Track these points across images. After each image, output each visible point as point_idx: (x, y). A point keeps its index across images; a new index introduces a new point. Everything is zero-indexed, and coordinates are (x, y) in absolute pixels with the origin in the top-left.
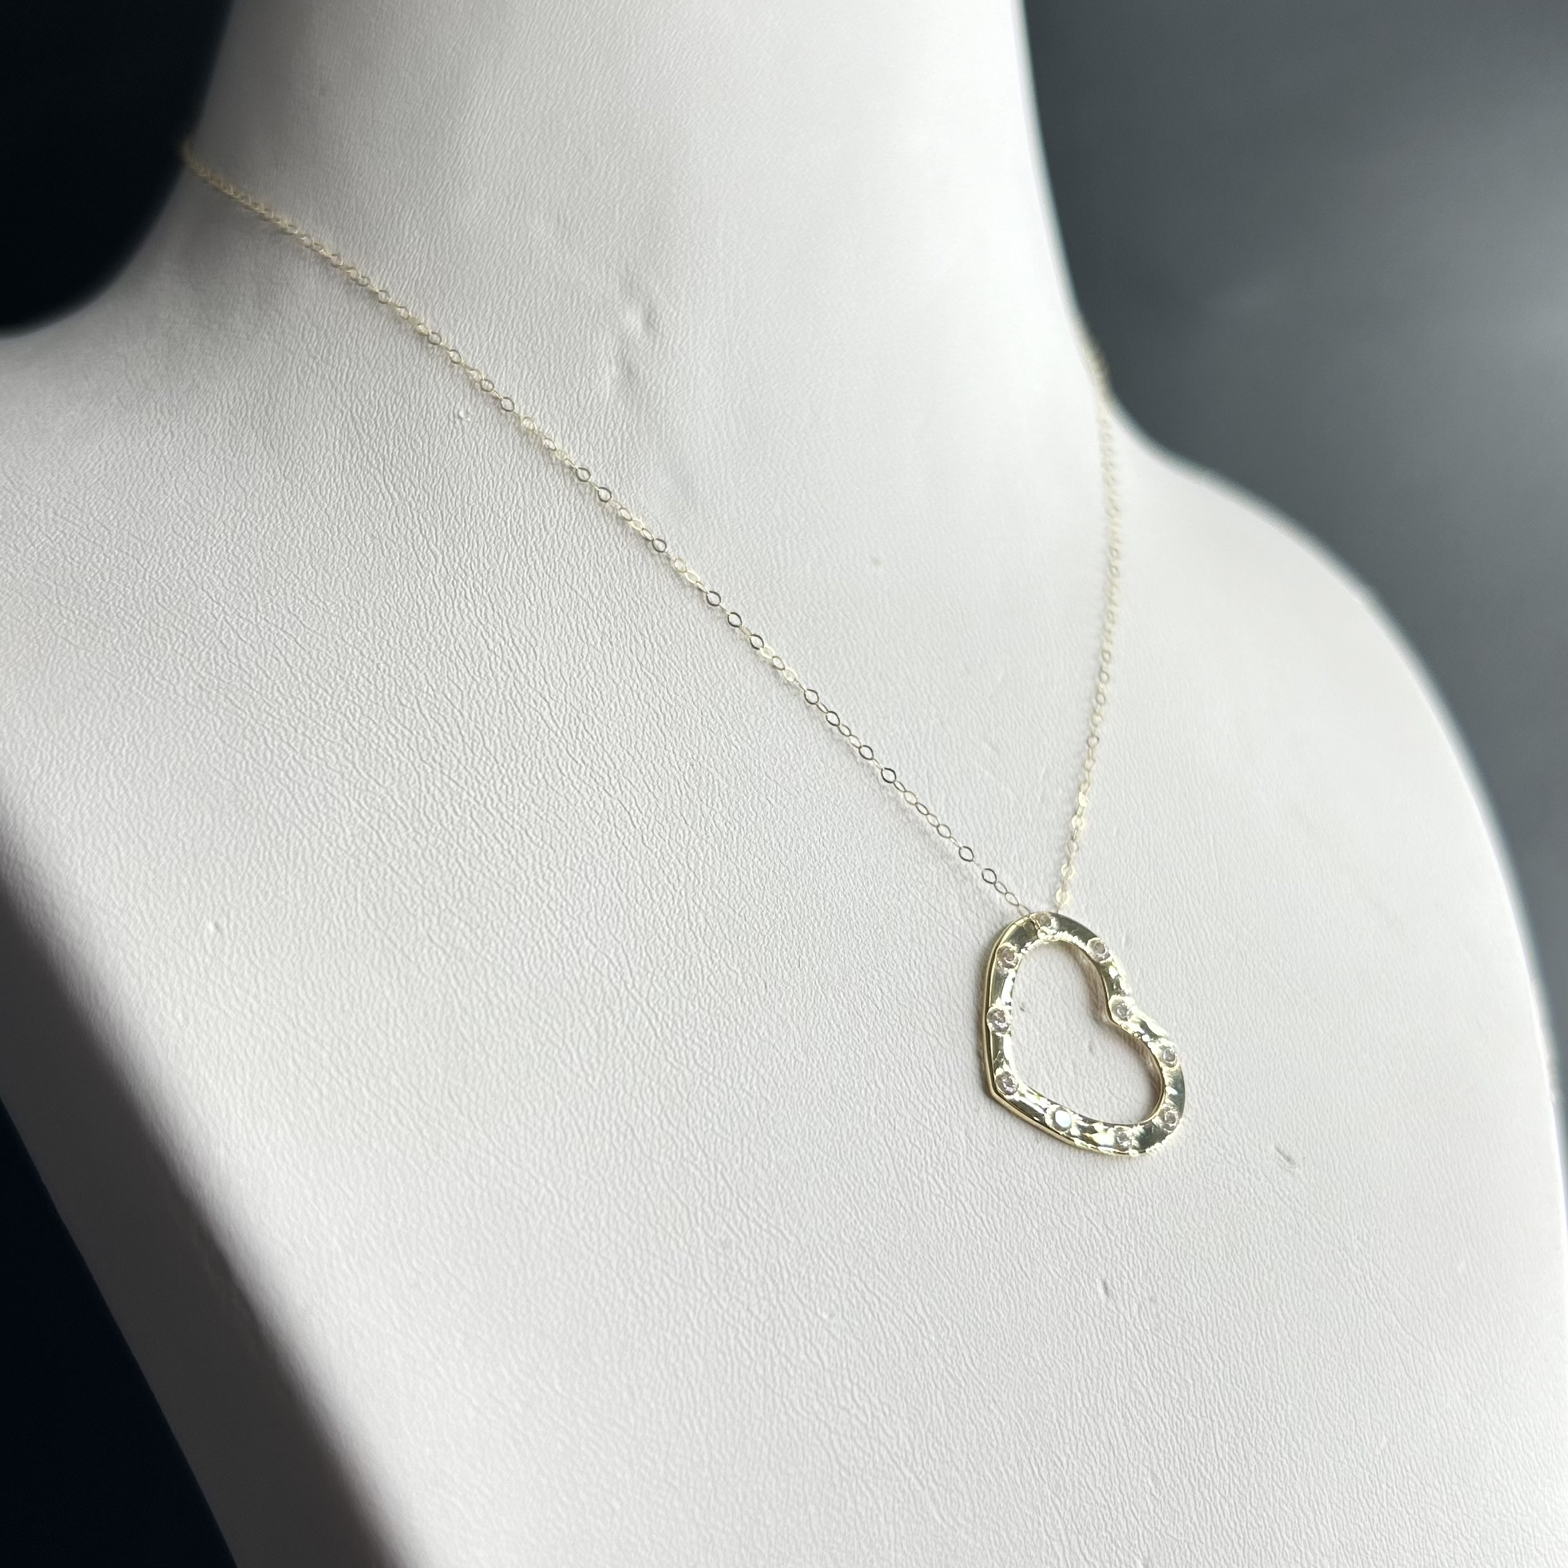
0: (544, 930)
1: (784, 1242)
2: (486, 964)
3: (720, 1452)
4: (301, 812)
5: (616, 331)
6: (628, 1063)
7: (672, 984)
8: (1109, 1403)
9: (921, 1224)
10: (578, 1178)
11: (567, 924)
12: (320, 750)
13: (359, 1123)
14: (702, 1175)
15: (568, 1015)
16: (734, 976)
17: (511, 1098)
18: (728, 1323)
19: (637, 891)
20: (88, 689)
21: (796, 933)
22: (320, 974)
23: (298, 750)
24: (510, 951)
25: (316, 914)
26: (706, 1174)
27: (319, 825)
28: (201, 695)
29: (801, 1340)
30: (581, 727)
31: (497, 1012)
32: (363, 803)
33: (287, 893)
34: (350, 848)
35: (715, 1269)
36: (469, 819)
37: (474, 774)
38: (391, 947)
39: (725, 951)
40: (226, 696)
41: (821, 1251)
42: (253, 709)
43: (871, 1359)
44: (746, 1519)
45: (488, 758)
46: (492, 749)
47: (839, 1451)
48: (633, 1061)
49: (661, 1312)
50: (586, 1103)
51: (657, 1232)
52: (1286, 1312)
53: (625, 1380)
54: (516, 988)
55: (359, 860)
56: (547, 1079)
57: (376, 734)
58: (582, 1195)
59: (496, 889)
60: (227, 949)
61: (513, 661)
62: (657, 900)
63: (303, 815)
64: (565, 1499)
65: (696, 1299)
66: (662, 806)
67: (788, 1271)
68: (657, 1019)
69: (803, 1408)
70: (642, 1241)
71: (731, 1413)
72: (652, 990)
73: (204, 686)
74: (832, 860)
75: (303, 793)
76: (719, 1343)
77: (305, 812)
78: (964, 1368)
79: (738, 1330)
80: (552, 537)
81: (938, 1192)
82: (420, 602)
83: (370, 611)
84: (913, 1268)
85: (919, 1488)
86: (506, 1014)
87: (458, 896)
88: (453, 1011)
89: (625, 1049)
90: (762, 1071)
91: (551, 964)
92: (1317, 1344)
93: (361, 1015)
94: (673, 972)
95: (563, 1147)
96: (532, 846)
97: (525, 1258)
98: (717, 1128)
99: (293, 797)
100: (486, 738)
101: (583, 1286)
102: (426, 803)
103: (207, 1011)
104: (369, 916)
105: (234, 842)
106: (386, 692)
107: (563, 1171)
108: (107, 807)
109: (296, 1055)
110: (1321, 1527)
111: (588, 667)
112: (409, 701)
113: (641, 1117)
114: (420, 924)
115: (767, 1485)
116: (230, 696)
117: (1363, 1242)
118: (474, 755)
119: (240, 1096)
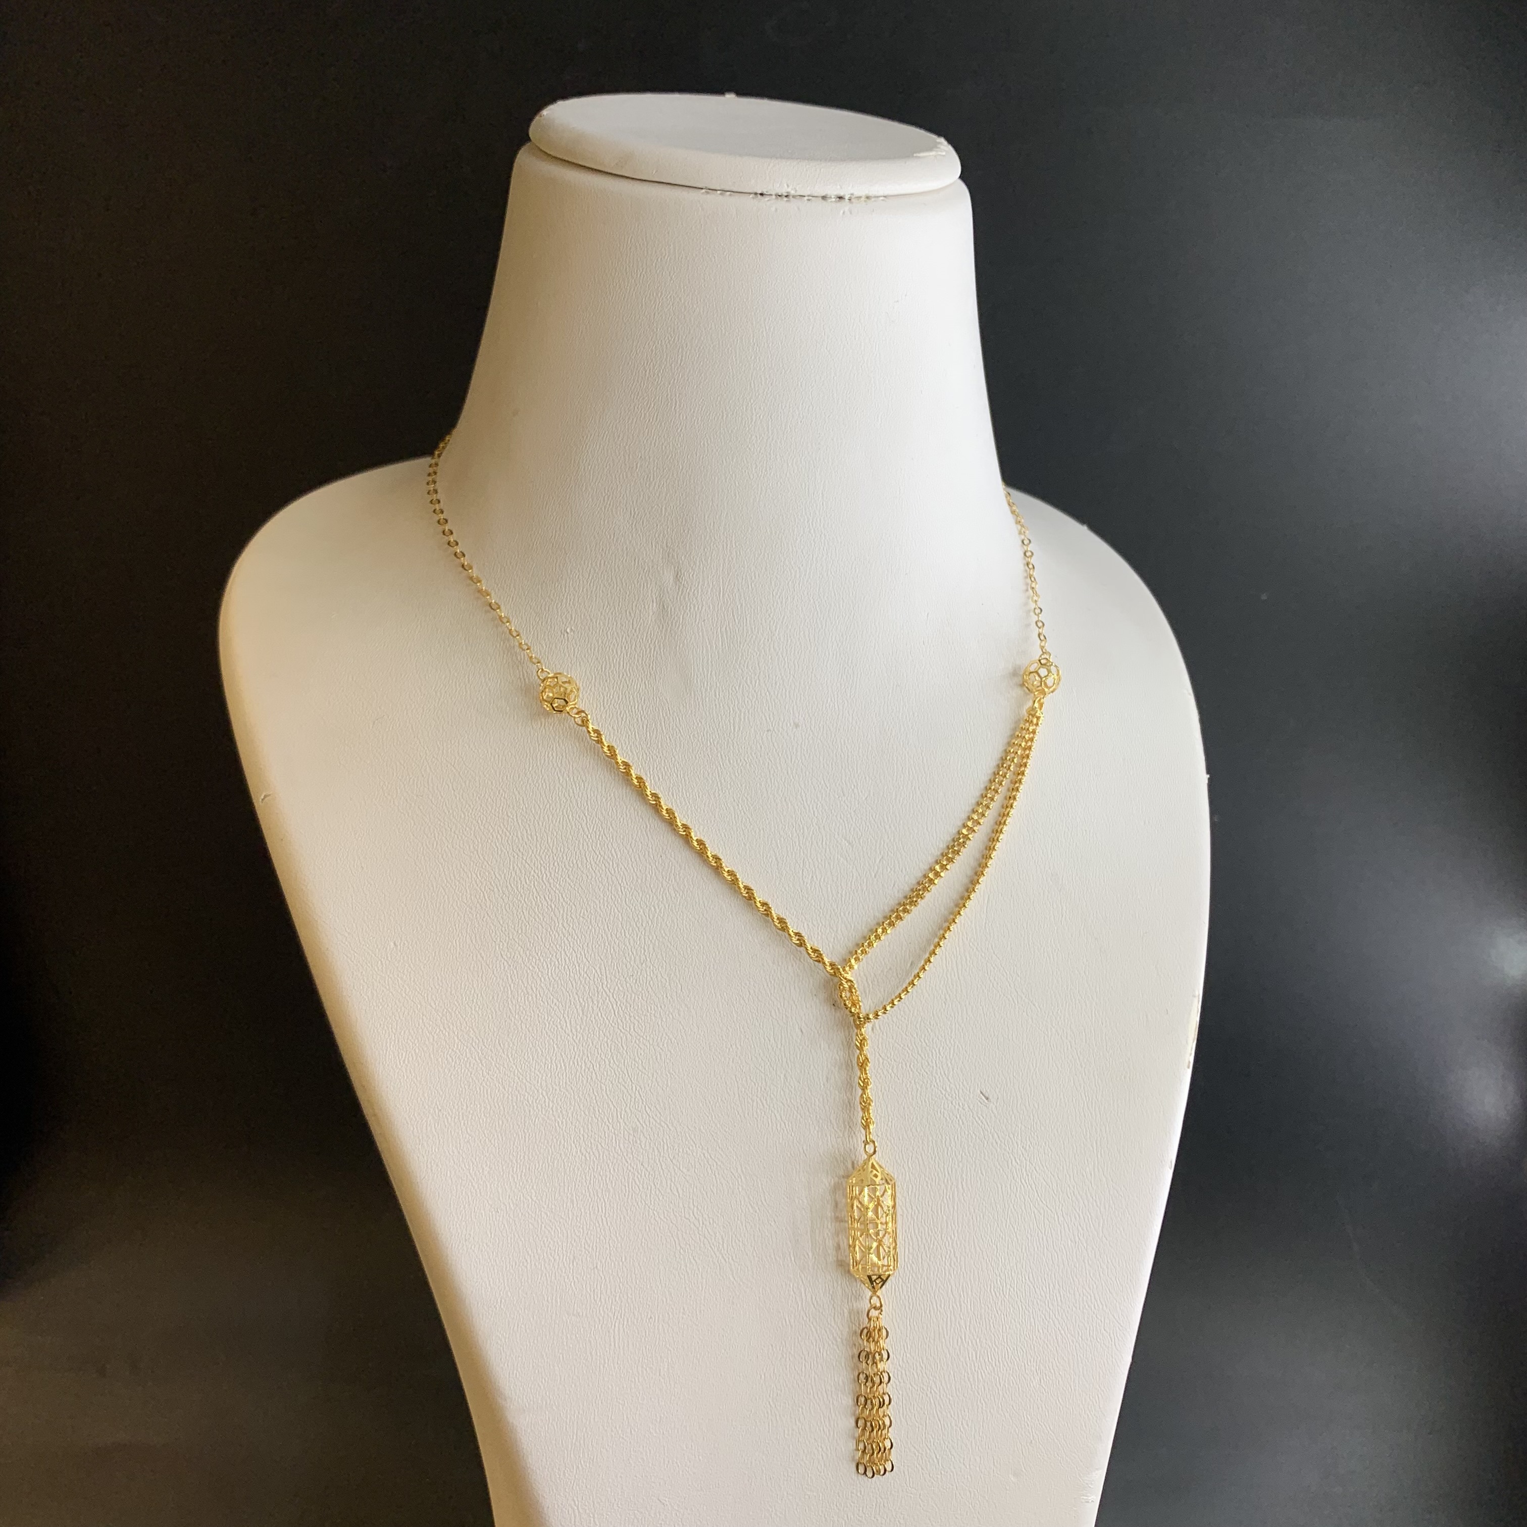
0: (563, 952)
2: (529, 971)
3: (616, 1237)
5: (658, 583)
6: (597, 1028)
7: (628, 985)
9: (749, 1124)
12: (462, 842)
15: (568, 1001)
16: (664, 981)
17: (531, 1044)
18: (630, 1171)
19: (617, 930)
20: (351, 799)
21: (705, 957)
22: (442, 974)
24: (543, 963)
25: (445, 939)
27: (454, 887)
28: (406, 805)
29: (669, 1182)
31: (530, 998)
32: (478, 874)
33: (432, 927)
35: (627, 1142)
36: (533, 887)
38: (481, 959)
39: (662, 967)
41: (687, 1135)
42: (431, 816)
43: (707, 1194)
44: (625, 1270)
45: (548, 850)
48: (599, 1029)
49: (594, 1162)
50: (570, 1051)
51: (598, 1120)
52: (965, 1186)
53: (570, 1196)
54: (542, 985)
55: (471, 909)
57: (491, 834)
58: (561, 1100)
61: (571, 791)
62: (628, 936)
63: (447, 881)
64: (530, 1252)
65: (614, 1157)
66: (639, 881)
67: (667, 1145)
69: (664, 1217)
70: (590, 1125)
71: (624, 1217)
75: (449, 868)
76: (623, 1180)
77: (449, 879)
78: (760, 1203)
79: (634, 1175)
80: (606, 711)
81: (762, 1107)
82: (528, 752)
83: (500, 756)
85: (723, 1261)
86: (535, 999)
87: (520, 932)
89: (596, 1021)
90: (671, 1036)
91: (563, 971)
92: (981, 1205)
93: (460, 996)
96: (564, 903)
97: (526, 1131)
98: (640, 1067)
100: (549, 838)
103: (383, 991)
104: (472, 941)
105: (410, 896)
108: (350, 872)
109: (424, 1017)
110: (962, 1303)
112: (512, 814)
113: (599, 1059)
115: (639, 1254)
116: (421, 807)
117: (1025, 1149)
118: (541, 847)
119: (393, 1038)
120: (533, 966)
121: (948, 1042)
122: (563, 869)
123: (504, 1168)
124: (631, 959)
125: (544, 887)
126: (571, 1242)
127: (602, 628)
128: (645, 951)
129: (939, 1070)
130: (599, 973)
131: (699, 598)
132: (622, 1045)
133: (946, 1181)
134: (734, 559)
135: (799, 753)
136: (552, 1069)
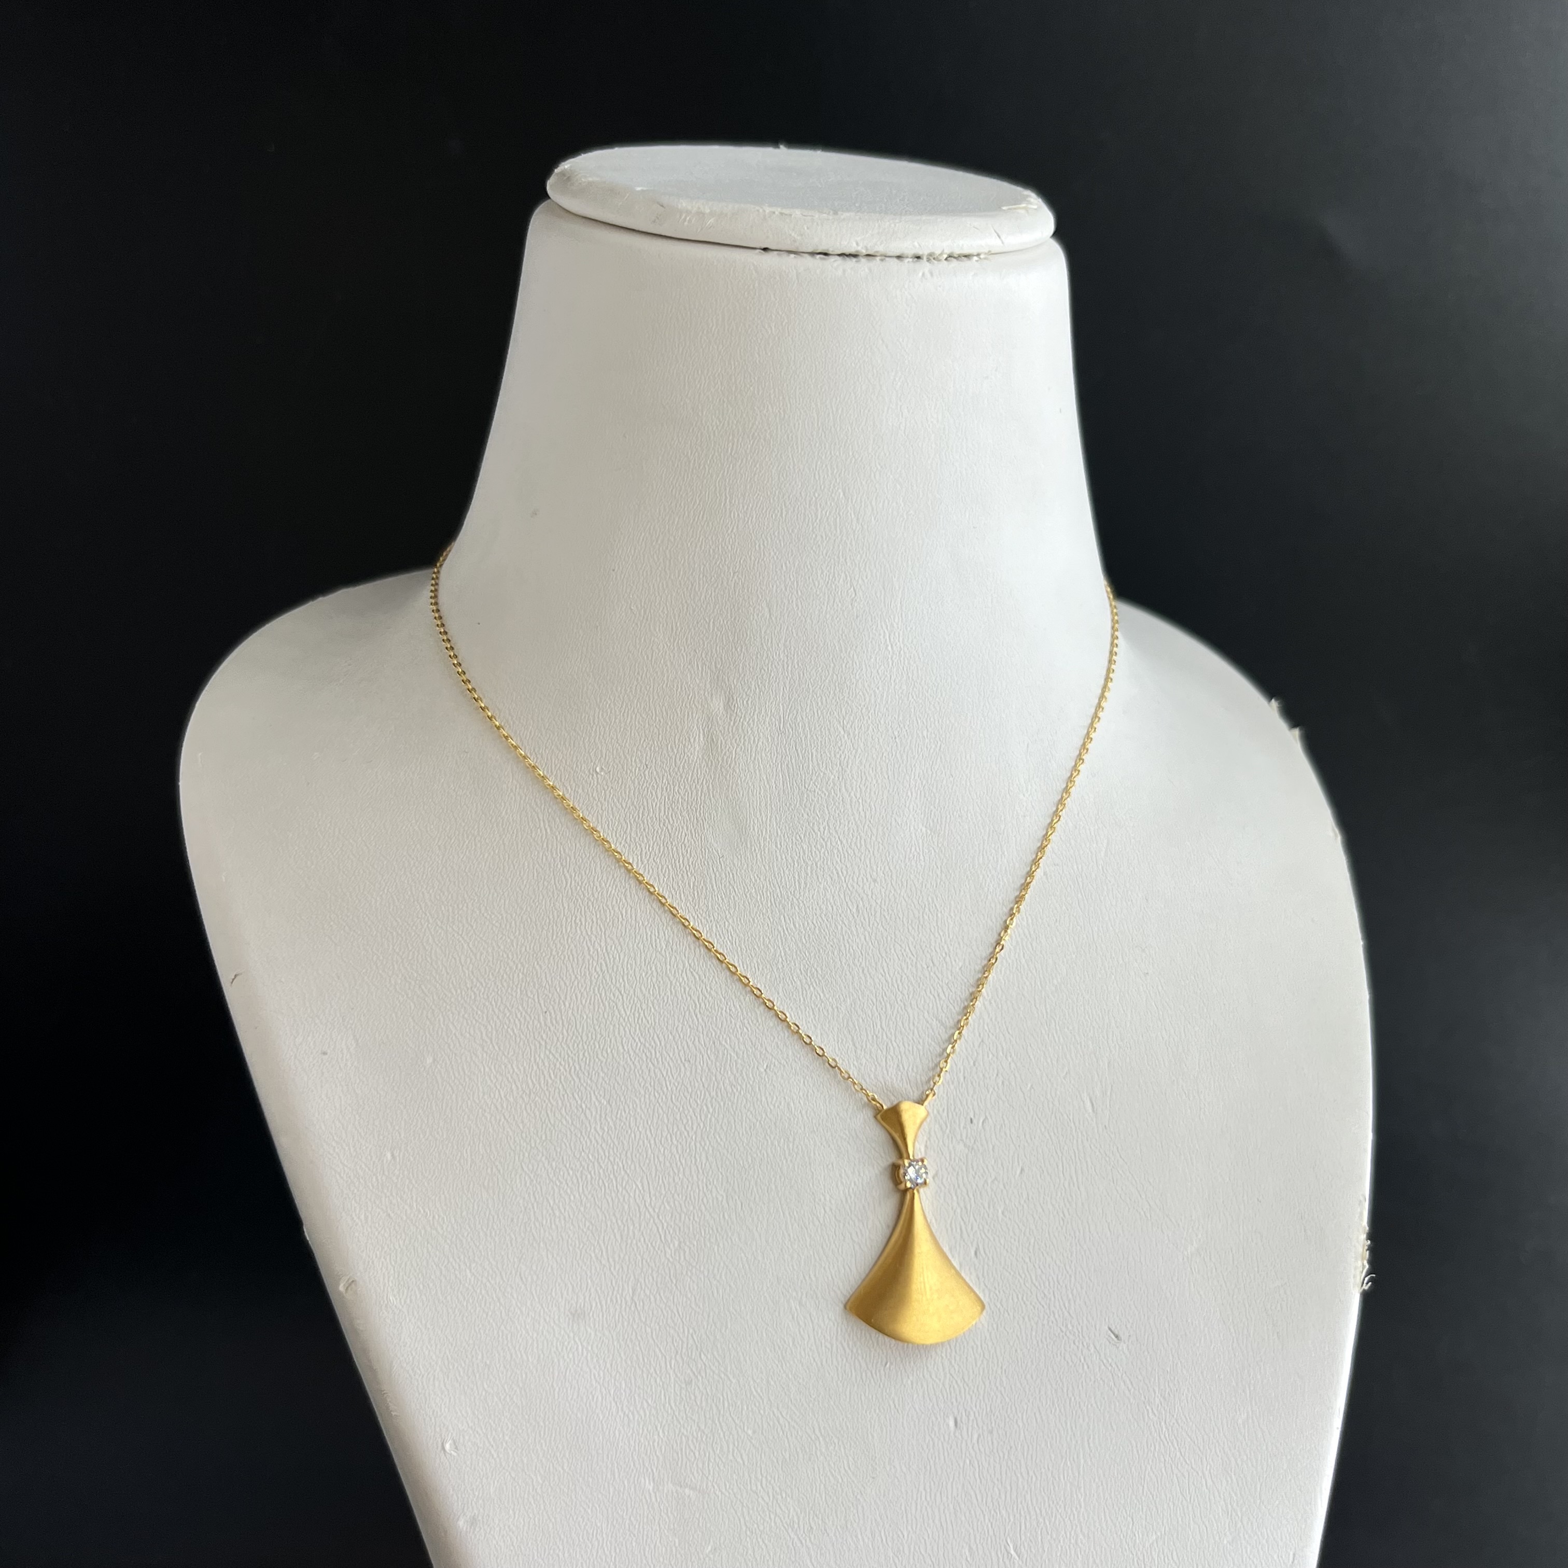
0: (596, 1164)
1: (729, 1382)
2: (555, 1187)
4: (454, 1075)
5: (705, 711)
6: (639, 1258)
8: (944, 1499)
10: (596, 1334)
11: (612, 1159)
12: (472, 1029)
13: (461, 1292)
14: (678, 1335)
15: (603, 1224)
16: (720, 1199)
17: (559, 1280)
18: (683, 1434)
19: (662, 1136)
20: (339, 978)
23: (459, 1028)
26: (681, 1336)
29: (731, 1446)
30: (642, 1015)
31: (557, 1223)
32: (493, 1068)
33: (438, 1133)
34: (480, 1102)
36: (558, 1082)
37: (566, 1049)
39: (717, 1180)
40: (420, 987)
41: (752, 1387)
43: (777, 1461)
44: (679, 1556)
45: (577, 1037)
46: (580, 1031)
47: (747, 1518)
49: (639, 1424)
52: (1091, 1445)
53: (610, 1466)
54: (572, 1204)
55: (485, 1111)
56: (584, 1267)
57: (508, 1018)
58: (597, 1346)
59: (569, 1133)
60: (397, 1172)
61: (604, 963)
62: (675, 1142)
63: (455, 1077)
64: (562, 1537)
68: (663, 1227)
72: (662, 1208)
73: (408, 979)
74: (804, 1112)
77: (457, 1075)
78: (843, 1471)
80: (645, 866)
82: (551, 917)
83: (518, 924)
84: (816, 1403)
85: (799, 1545)
86: (563, 1222)
87: (544, 1138)
88: (529, 1219)
90: (730, 1266)
91: (597, 1187)
94: (678, 1195)
95: (589, 1314)
97: (555, 1386)
99: (451, 1063)
100: (578, 1022)
101: (590, 1406)
102: (532, 1070)
103: (379, 1214)
104: (486, 1150)
106: (519, 986)
107: (586, 1330)
111: (653, 968)
112: (532, 992)
114: (517, 1158)
115: (696, 1536)
116: (422, 986)
117: (1164, 1398)
118: (568, 1034)
119: (392, 1272)
120: (560, 1181)
121: (1068, 1268)
122: (595, 1061)
123: (529, 1431)
124: (678, 1172)
125: (572, 1083)
126: (612, 1522)
127: (639, 766)
128: (696, 1160)
129: (1057, 1302)
130: (641, 1188)
131: (755, 729)
132: (670, 1277)
133: (1068, 1438)
134: (797, 682)
135: (878, 914)
136: (586, 1309)
